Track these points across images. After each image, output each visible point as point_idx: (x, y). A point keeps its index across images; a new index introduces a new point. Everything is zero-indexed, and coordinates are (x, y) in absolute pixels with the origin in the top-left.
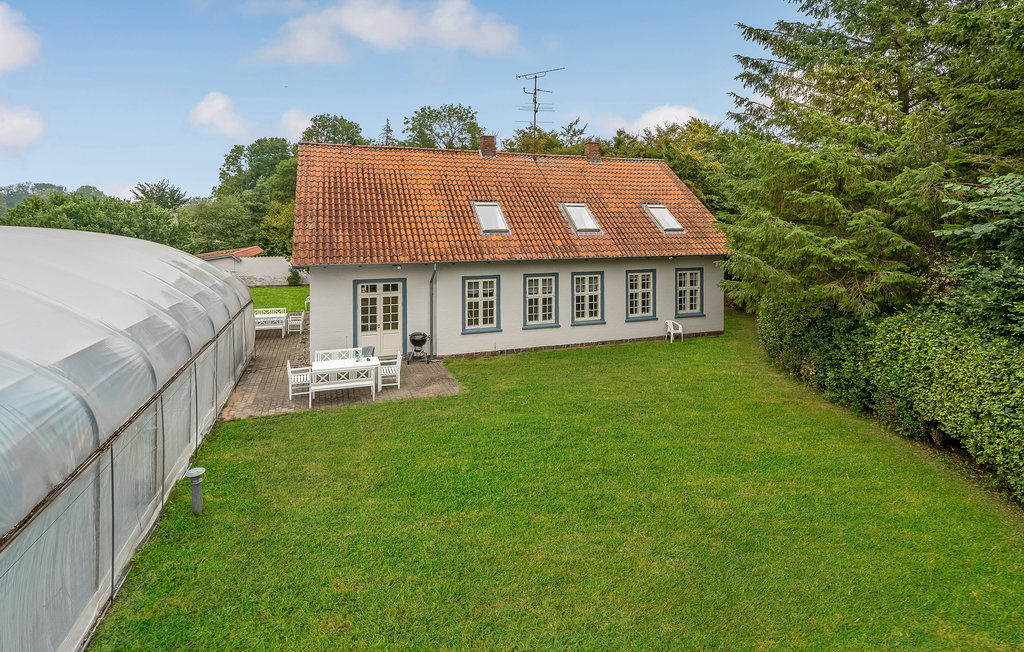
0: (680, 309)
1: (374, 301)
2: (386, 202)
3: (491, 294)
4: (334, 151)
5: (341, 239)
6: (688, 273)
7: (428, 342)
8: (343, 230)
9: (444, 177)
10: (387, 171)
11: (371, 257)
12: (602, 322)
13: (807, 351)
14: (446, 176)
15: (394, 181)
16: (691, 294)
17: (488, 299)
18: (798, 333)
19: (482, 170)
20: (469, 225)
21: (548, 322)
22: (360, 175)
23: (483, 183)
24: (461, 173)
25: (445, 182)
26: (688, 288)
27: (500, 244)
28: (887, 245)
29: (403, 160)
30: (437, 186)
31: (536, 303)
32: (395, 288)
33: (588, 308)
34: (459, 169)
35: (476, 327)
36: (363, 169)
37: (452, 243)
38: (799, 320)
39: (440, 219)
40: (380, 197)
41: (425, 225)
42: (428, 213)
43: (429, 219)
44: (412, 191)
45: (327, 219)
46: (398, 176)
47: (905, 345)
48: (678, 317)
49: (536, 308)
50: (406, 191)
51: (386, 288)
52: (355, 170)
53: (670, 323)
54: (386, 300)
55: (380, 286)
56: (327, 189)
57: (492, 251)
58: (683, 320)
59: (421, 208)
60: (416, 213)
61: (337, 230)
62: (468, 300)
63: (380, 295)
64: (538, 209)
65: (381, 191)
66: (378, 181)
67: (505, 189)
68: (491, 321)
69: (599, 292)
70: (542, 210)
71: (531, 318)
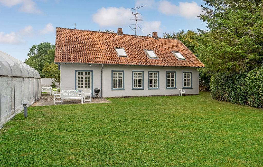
0: (184, 86)
1: (82, 78)
2: (86, 46)
3: (121, 77)
4: (68, 31)
5: (71, 56)
6: (187, 73)
7: (100, 92)
8: (72, 53)
9: (105, 40)
10: (86, 37)
11: (81, 61)
12: (158, 89)
13: (225, 89)
14: (106, 40)
15: (88, 40)
16: (188, 81)
17: (120, 79)
18: (223, 83)
19: (118, 39)
20: (114, 54)
21: (140, 88)
22: (77, 38)
23: (119, 43)
24: (111, 39)
25: (106, 42)
26: (187, 79)
27: (124, 60)
28: (251, 47)
29: (91, 35)
30: (103, 43)
31: (136, 81)
32: (89, 74)
33: (153, 84)
34: (110, 38)
35: (116, 88)
36: (78, 36)
37: (108, 59)
38: (223, 79)
39: (104, 52)
40: (84, 44)
41: (99, 53)
42: (100, 50)
43: (100, 52)
44: (95, 44)
45: (66, 50)
46: (90, 39)
47: (257, 77)
48: (183, 88)
49: (136, 83)
50: (93, 43)
51: (86, 74)
52: (75, 36)
53: (181, 90)
54: (86, 78)
55: (84, 73)
56: (66, 41)
57: (121, 62)
58: (185, 89)
59: (98, 48)
60: (96, 50)
61: (70, 53)
62: (114, 79)
63: (84, 76)
64: (137, 51)
65: (84, 43)
66: (83, 40)
67: (126, 45)
68: (121, 87)
69: (157, 79)
70: (138, 51)
71: (134, 86)
